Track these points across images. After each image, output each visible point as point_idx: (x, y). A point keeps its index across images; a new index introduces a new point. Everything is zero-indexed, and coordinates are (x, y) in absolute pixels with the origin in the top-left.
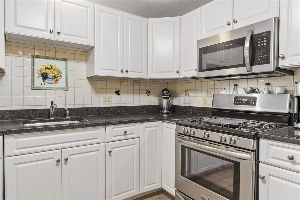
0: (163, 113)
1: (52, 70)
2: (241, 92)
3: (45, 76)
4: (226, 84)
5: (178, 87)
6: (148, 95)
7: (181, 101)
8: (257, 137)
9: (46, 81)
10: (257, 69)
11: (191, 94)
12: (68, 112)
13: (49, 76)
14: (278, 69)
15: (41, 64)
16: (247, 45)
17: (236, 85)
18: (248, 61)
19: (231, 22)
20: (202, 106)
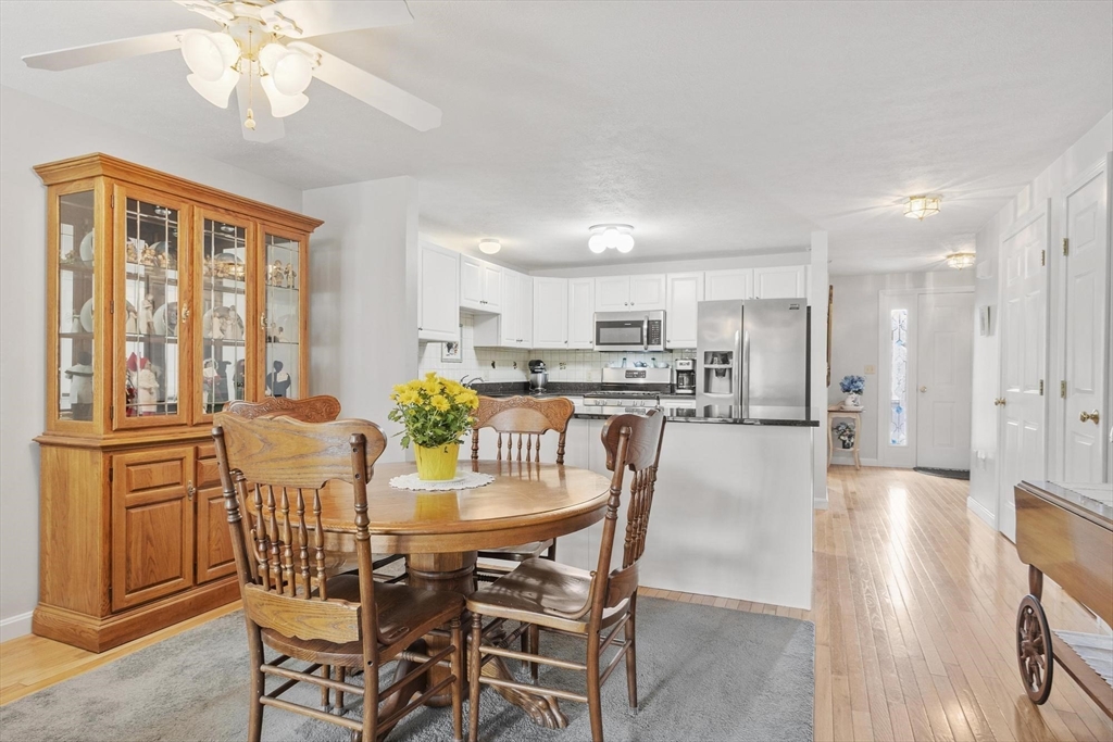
0: (537, 391)
2: (630, 366)
4: (613, 357)
5: (546, 358)
6: (514, 368)
7: (556, 375)
8: (658, 399)
9: (451, 352)
10: (651, 348)
11: (569, 367)
14: (666, 349)
16: (645, 326)
17: (624, 359)
18: (645, 339)
19: (628, 303)
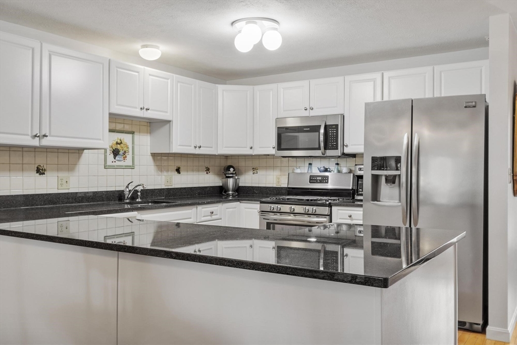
0: (228, 195)
2: (315, 171)
3: (116, 153)
4: (300, 162)
5: (242, 164)
6: (207, 173)
7: (248, 180)
8: (330, 206)
9: (117, 158)
10: (330, 153)
11: (261, 173)
12: (139, 194)
13: (120, 153)
14: (344, 154)
15: (113, 139)
16: (322, 131)
17: (310, 164)
18: (322, 145)
19: (308, 108)
20: (275, 186)
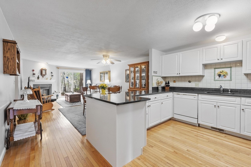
1: (223, 73)
3: (220, 76)
9: (220, 77)
12: (230, 90)
13: (221, 75)
15: (218, 71)
